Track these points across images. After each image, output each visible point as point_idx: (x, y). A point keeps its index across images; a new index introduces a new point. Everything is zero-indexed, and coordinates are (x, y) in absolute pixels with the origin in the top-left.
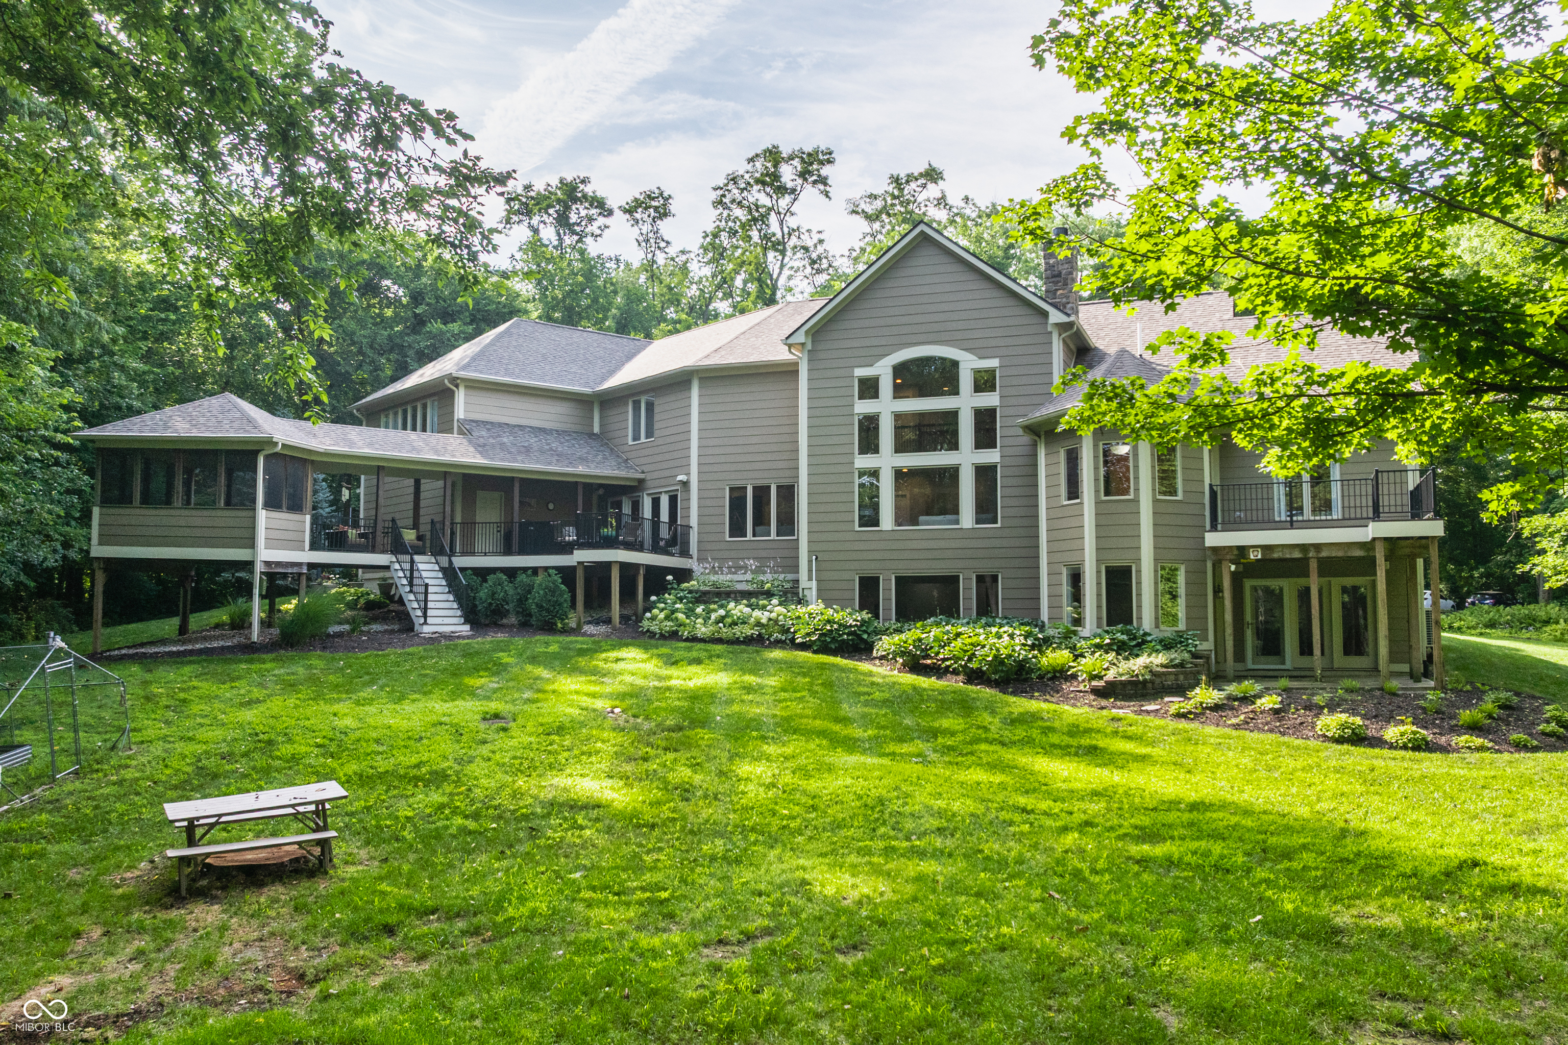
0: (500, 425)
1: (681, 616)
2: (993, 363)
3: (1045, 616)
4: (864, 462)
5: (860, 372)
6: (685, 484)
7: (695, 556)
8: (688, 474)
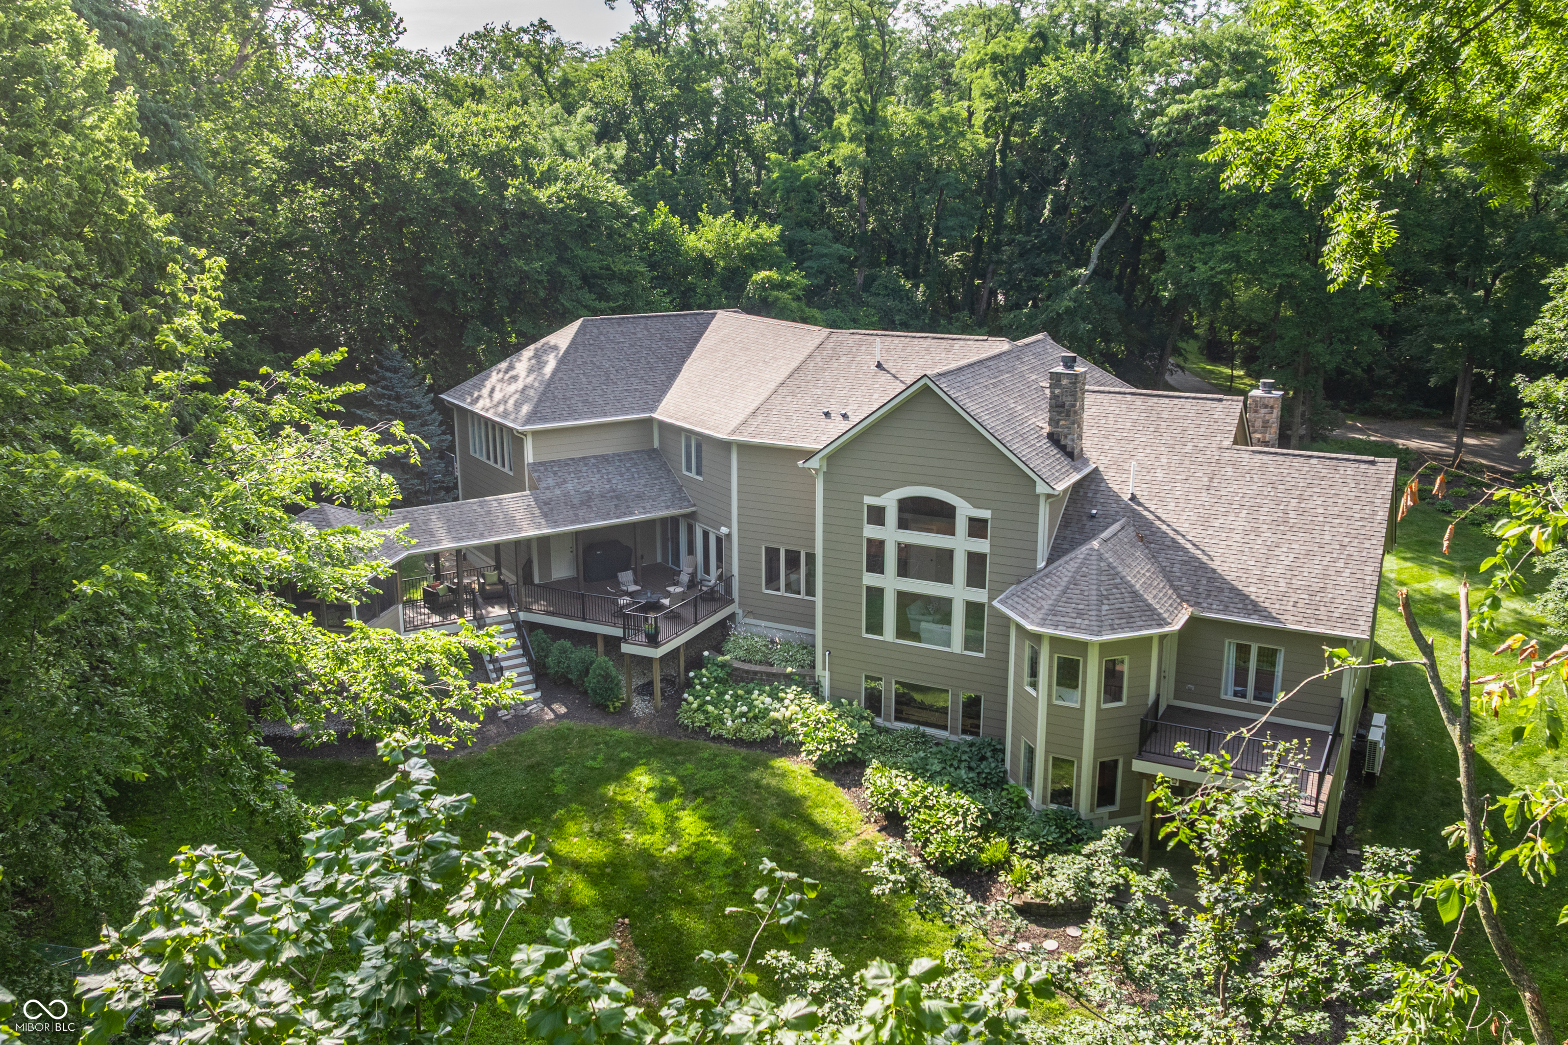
0: (566, 463)
1: (710, 708)
2: (986, 514)
3: (1008, 765)
4: (870, 579)
5: (869, 500)
6: (729, 536)
7: (737, 600)
8: (730, 527)
